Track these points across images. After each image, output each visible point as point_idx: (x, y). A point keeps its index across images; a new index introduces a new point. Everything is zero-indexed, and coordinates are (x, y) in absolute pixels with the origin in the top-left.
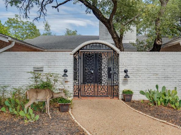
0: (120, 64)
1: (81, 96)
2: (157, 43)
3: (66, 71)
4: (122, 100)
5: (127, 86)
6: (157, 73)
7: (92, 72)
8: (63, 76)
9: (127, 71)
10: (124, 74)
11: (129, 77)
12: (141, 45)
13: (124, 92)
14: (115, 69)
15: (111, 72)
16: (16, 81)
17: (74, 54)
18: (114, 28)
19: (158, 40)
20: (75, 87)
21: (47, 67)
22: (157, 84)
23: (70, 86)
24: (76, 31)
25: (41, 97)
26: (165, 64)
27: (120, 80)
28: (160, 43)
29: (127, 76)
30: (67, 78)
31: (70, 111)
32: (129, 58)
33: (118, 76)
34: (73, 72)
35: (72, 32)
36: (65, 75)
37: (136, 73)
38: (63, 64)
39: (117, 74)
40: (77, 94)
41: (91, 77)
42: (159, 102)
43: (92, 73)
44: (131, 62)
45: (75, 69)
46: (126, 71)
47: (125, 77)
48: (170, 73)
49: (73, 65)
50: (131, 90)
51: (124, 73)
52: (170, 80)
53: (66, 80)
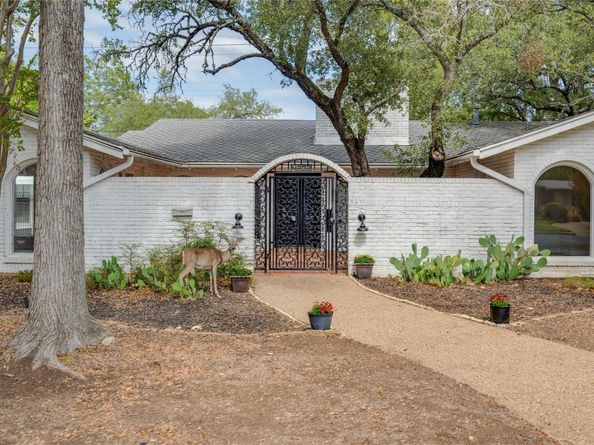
0: (350, 203)
1: (270, 269)
2: (434, 156)
3: (239, 217)
4: (354, 276)
5: (364, 247)
6: (425, 221)
7: (294, 218)
8: (234, 227)
9: (364, 218)
10: (358, 224)
11: (367, 230)
12: (405, 157)
13: (357, 260)
14: (340, 214)
15: (332, 219)
16: (136, 237)
17: (256, 183)
18: (345, 120)
19: (436, 149)
20: (258, 249)
21: (199, 208)
22: (425, 245)
23: (248, 249)
24: (255, 93)
25: (203, 261)
26: (441, 204)
27: (350, 236)
28: (441, 157)
29: (362, 228)
30: (241, 231)
31: (250, 291)
32: (368, 191)
33: (346, 229)
34: (253, 220)
35: (241, 94)
36: (238, 226)
37: (383, 220)
38: (232, 203)
39: (344, 222)
40: (263, 265)
41: (290, 229)
42: (417, 277)
43: (292, 222)
44: (373, 199)
45: (257, 212)
46: (361, 218)
47: (358, 230)
48: (451, 221)
49: (253, 204)
50: (371, 256)
51: (357, 221)
52: (450, 236)
53: (240, 236)
